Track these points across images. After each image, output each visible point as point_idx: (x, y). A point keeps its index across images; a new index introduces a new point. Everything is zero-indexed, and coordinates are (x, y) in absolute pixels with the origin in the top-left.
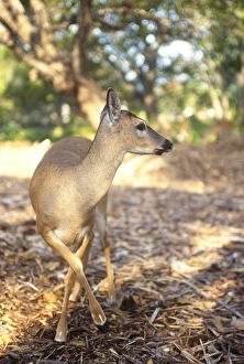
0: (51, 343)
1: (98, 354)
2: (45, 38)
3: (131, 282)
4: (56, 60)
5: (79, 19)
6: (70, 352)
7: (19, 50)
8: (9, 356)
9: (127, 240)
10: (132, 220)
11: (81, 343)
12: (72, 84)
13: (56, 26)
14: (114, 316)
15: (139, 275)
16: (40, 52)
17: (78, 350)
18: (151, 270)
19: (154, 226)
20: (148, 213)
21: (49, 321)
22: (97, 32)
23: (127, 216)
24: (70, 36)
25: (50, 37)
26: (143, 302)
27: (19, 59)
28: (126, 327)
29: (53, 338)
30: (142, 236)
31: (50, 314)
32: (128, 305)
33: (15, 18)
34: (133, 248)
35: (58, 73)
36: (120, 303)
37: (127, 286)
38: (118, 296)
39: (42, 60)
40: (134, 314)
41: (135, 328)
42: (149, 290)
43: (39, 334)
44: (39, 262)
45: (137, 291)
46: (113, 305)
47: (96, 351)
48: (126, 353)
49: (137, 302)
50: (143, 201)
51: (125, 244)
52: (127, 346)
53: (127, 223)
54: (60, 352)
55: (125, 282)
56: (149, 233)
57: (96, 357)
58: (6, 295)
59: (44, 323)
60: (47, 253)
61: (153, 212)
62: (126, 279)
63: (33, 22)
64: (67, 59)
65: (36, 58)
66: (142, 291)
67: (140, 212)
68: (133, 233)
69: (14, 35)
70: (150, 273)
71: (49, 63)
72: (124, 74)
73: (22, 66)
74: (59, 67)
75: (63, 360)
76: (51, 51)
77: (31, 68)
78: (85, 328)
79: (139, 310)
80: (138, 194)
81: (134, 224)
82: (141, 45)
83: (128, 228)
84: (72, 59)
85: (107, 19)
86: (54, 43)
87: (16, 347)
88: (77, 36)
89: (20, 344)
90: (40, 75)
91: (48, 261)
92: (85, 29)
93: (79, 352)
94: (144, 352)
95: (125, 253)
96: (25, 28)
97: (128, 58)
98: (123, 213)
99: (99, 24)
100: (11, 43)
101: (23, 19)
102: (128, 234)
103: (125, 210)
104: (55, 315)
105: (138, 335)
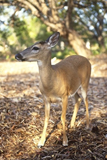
0: (62, 146)
1: (83, 152)
2: (53, 13)
3: (96, 120)
4: (58, 22)
5: (69, 4)
6: (70, 151)
7: (42, 19)
8: (44, 152)
9: (92, 101)
10: (94, 92)
11: (75, 147)
12: (65, 33)
13: (58, 7)
14: (89, 135)
15: (99, 116)
16: (51, 19)
17: (74, 150)
18: (105, 114)
19: (105, 94)
20: (102, 89)
21: (60, 137)
22: (76, 9)
23: (92, 90)
24: (64, 11)
25: (56, 12)
26: (102, 128)
27: (42, 22)
28: (95, 140)
29: (62, 144)
30: (99, 99)
31: (60, 134)
32: (95, 130)
33: (40, 5)
34: (95, 104)
35: (59, 28)
36: (91, 129)
37: (94, 121)
38: (90, 126)
39: (52, 22)
40: (98, 134)
41: (99, 140)
42: (104, 123)
43: (56, 142)
44: (54, 111)
45: (99, 124)
46: (88, 130)
47: (82, 150)
48: (96, 151)
49: (99, 128)
50: (99, 84)
51: (92, 103)
52: (96, 148)
53: (92, 93)
54: (66, 151)
55: (93, 120)
56: (103, 98)
57: (82, 153)
58: (41, 125)
59: (58, 138)
60: (57, 107)
61: (103, 88)
62: (93, 118)
63: (48, 6)
64: (63, 22)
65: (50, 22)
66: (101, 124)
67: (98, 88)
68: (95, 98)
69: (40, 12)
70: (104, 115)
71: (55, 24)
72: (88, 27)
73: (43, 26)
74: (60, 25)
75: (67, 154)
76: (56, 18)
77: (47, 26)
78: (76, 140)
79: (100, 132)
80: (97, 80)
81: (95, 94)
82: (96, 14)
83: (93, 96)
84: (65, 22)
85: (81, 3)
86: (58, 15)
87: (46, 148)
88: (67, 11)
89: (48, 147)
90: (52, 29)
91: (58, 110)
92: (71, 8)
93: (74, 151)
94: (104, 151)
95: (92, 106)
96: (45, 9)
97: (90, 20)
98: (90, 89)
99: (77, 6)
100: (39, 16)
101: (44, 5)
102: (93, 98)
103: (91, 87)
104: (62, 134)
105: (101, 144)
